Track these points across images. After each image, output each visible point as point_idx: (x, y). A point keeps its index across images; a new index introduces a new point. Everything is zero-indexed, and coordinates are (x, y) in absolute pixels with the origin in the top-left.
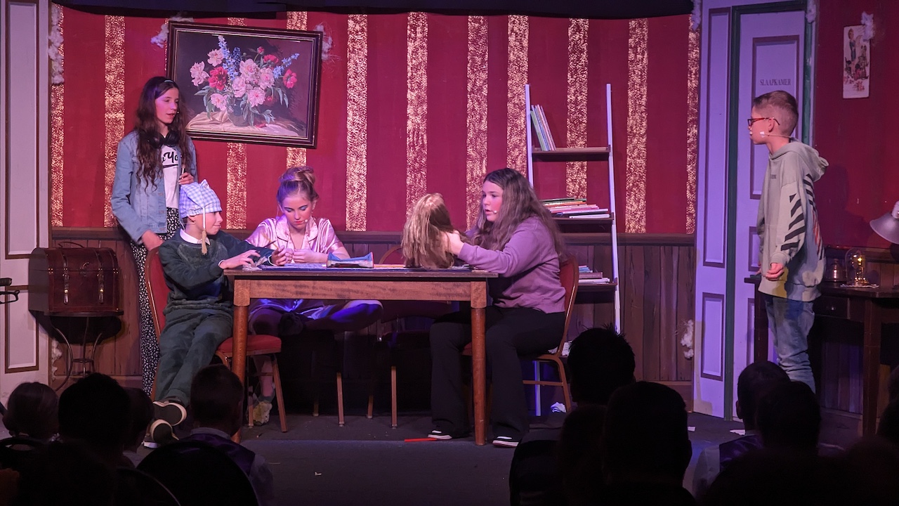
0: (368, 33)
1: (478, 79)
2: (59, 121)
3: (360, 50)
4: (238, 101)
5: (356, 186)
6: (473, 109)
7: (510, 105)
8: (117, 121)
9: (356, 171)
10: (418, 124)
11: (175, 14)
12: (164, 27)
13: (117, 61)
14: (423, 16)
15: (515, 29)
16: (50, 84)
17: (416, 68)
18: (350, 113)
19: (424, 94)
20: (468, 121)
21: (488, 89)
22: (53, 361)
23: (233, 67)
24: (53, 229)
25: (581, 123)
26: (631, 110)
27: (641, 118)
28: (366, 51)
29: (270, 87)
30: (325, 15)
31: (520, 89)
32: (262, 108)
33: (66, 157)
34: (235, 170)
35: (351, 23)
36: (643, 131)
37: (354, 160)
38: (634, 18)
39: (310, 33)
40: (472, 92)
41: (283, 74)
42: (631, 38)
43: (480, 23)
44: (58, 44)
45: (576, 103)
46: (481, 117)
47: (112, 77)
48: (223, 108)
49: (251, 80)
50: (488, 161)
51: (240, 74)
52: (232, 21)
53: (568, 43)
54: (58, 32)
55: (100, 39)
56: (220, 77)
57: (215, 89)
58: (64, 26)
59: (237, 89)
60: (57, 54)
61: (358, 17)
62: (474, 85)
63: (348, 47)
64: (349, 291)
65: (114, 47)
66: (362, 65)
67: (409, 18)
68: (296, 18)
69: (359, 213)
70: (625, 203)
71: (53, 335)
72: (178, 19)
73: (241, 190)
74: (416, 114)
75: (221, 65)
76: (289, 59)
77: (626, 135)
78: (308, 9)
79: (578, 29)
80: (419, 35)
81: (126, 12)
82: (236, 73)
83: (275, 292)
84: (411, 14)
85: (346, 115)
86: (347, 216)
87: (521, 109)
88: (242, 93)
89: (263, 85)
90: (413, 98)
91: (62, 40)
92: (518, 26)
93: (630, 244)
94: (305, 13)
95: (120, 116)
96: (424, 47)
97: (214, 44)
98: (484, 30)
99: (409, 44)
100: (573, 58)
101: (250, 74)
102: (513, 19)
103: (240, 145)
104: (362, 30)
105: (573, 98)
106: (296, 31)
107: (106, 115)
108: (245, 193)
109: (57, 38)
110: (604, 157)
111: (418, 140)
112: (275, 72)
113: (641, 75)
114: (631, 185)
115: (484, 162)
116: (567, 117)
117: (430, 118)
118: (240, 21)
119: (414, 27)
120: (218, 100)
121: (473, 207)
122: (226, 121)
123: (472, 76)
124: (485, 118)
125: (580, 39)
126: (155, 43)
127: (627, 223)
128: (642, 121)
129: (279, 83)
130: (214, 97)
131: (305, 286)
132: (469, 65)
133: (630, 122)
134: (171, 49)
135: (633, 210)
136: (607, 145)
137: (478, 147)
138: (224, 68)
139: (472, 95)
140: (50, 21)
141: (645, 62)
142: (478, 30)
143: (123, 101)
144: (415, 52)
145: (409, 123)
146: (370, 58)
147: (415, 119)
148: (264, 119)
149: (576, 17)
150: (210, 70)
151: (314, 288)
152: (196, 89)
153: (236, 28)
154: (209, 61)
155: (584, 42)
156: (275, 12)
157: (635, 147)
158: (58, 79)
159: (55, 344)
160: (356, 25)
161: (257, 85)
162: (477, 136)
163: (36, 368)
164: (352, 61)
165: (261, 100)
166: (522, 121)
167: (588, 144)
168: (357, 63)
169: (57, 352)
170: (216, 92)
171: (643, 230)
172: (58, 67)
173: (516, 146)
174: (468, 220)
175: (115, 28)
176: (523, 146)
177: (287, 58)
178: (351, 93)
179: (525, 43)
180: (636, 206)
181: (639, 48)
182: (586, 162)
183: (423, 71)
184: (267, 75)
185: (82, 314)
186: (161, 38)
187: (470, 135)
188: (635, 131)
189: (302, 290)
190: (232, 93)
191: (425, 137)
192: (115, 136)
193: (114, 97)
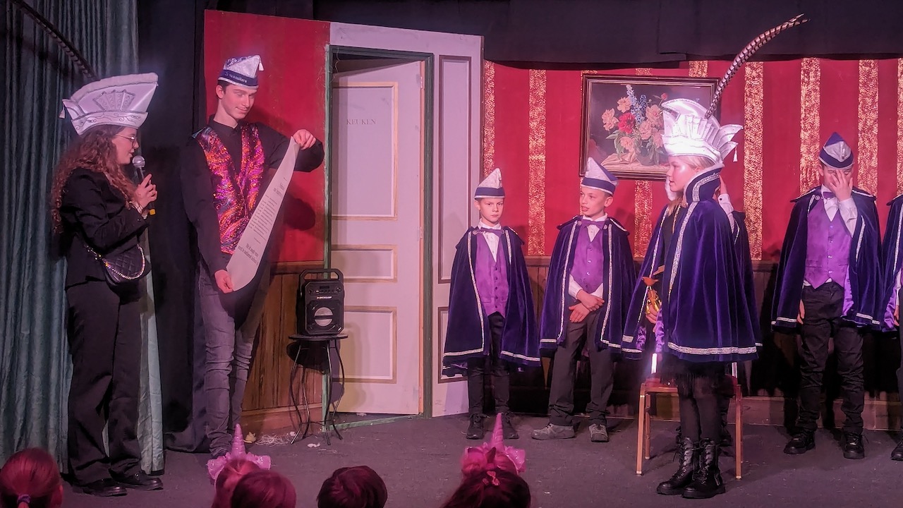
0: (764, 78)
1: (869, 119)
3: (756, 94)
4: (645, 143)
5: (752, 218)
6: (864, 147)
7: (900, 143)
8: (539, 162)
9: (752, 205)
10: (811, 162)
13: (540, 109)
14: (816, 61)
17: (808, 110)
18: (747, 152)
19: (816, 134)
20: (859, 158)
21: (879, 128)
23: (641, 112)
28: (762, 95)
30: (724, 63)
34: (642, 205)
35: (748, 70)
37: (751, 195)
39: (710, 81)
40: (863, 131)
43: (871, 66)
46: (872, 154)
47: (535, 124)
48: (632, 150)
49: (656, 123)
51: (646, 119)
52: (639, 71)
55: (525, 90)
56: (629, 122)
57: (625, 133)
58: (496, 80)
59: (644, 132)
61: (755, 64)
62: (865, 124)
63: (745, 91)
65: (537, 97)
66: (758, 109)
67: (802, 64)
68: (697, 67)
69: (756, 243)
73: (648, 223)
74: (809, 152)
75: (629, 111)
78: (708, 59)
80: (812, 79)
81: (549, 66)
82: (643, 118)
84: (805, 59)
85: (744, 154)
88: (648, 136)
90: (806, 137)
94: (706, 62)
95: (542, 157)
96: (817, 90)
97: (622, 92)
98: (874, 73)
99: (803, 87)
101: (656, 118)
102: (902, 62)
103: (647, 182)
104: (759, 76)
106: (697, 78)
107: (530, 157)
111: (811, 176)
118: (647, 71)
119: (807, 72)
120: (627, 142)
122: (635, 161)
123: (863, 117)
124: (875, 155)
130: (623, 140)
132: (860, 106)
134: (585, 98)
137: (868, 182)
138: (632, 114)
139: (863, 134)
140: (482, 75)
143: (544, 145)
144: (808, 95)
145: (803, 160)
146: (766, 102)
147: (808, 157)
150: (619, 116)
152: (607, 133)
153: (644, 78)
154: (619, 108)
156: (678, 62)
160: (753, 72)
162: (868, 172)
164: (749, 104)
168: (754, 107)
170: (625, 136)
175: (538, 80)
178: (748, 133)
183: (816, 112)
187: (862, 171)
190: (639, 136)
192: (538, 175)
193: (537, 141)
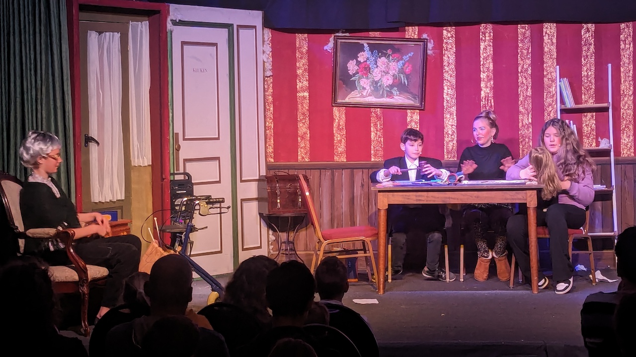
0: (455, 38)
1: (525, 64)
2: (270, 98)
3: (451, 48)
4: (376, 83)
5: (450, 132)
6: (523, 83)
7: (545, 80)
8: (304, 98)
9: (450, 123)
10: (488, 93)
11: (338, 32)
12: (332, 39)
13: (304, 61)
14: (490, 26)
15: (548, 32)
16: (265, 77)
17: (486, 59)
18: (446, 88)
19: (491, 75)
20: (519, 90)
21: (531, 70)
22: (270, 243)
23: (374, 62)
24: (268, 163)
25: (591, 89)
26: (622, 80)
27: (630, 84)
28: (455, 49)
29: (396, 73)
30: (429, 28)
31: (552, 69)
32: (391, 86)
33: (275, 120)
34: (376, 125)
35: (445, 32)
36: (631, 93)
37: (448, 116)
38: (623, 22)
39: (420, 40)
40: (522, 72)
41: (403, 66)
42: (622, 34)
43: (525, 29)
44: (268, 53)
45: (587, 76)
46: (527, 87)
47: (301, 71)
48: (368, 88)
49: (384, 70)
50: (532, 115)
51: (377, 66)
52: (372, 34)
53: (581, 39)
54: (268, 45)
55: (293, 48)
56: (365, 68)
57: (363, 76)
58: (273, 41)
59: (376, 75)
60: (268, 58)
61: (449, 28)
62: (523, 67)
63: (443, 47)
64: (449, 198)
65: (302, 53)
66: (452, 58)
67: (481, 28)
68: (411, 31)
69: (452, 149)
70: (621, 138)
71: (270, 227)
72: (340, 34)
73: (379, 137)
74: (486, 87)
75: (366, 61)
76: (408, 56)
77: (620, 95)
78: (418, 25)
79: (588, 30)
80: (487, 38)
81: (309, 31)
82: (375, 66)
83: (403, 200)
84: (482, 25)
85: (443, 89)
86: (445, 151)
87: (553, 81)
88: (379, 78)
89: (391, 73)
90: (485, 77)
91: (271, 50)
92: (550, 30)
93: (623, 164)
94: (417, 28)
95: (306, 94)
96: (490, 45)
97: (361, 48)
98: (528, 33)
99: (481, 44)
100: (585, 48)
101: (383, 66)
102: (546, 26)
103: (379, 109)
104: (452, 37)
105: (586, 73)
106: (411, 39)
107: (298, 94)
108: (382, 139)
109: (268, 48)
110: (606, 109)
111: (488, 103)
112: (398, 64)
113: (629, 58)
114: (624, 126)
115: (530, 115)
116: (582, 85)
117: (496, 89)
118: (377, 34)
119: (484, 33)
120: (365, 83)
121: (524, 143)
122: (370, 95)
123: (522, 62)
124: (530, 88)
125: (589, 37)
126: (327, 50)
127: (622, 150)
128: (630, 86)
129: (402, 71)
130: (362, 81)
131: (422, 196)
132: (519, 55)
133: (623, 87)
134: (336, 53)
135: (626, 142)
136: (608, 102)
137: (526, 106)
138: (368, 63)
139: (522, 74)
140: (263, 38)
141: (631, 49)
142: (524, 34)
143: (308, 85)
144: (485, 49)
145: (482, 92)
146: (458, 54)
147: (486, 90)
148: (392, 93)
149: (587, 23)
150: (359, 64)
151: (427, 197)
152: (351, 77)
153: (374, 39)
154: (359, 59)
155: (592, 39)
156: (398, 28)
157: (626, 103)
158: (269, 73)
159: (271, 232)
160: (448, 34)
161: (387, 73)
162: (525, 99)
163: (260, 247)
164: (446, 56)
165: (390, 82)
166: (553, 89)
167: (596, 102)
168: (449, 57)
169: (272, 238)
170: (363, 78)
171: (633, 154)
172: (269, 66)
173: (550, 105)
174: (521, 152)
175: (302, 41)
176: (555, 105)
177: (406, 56)
178: (446, 76)
179: (555, 41)
180: (628, 140)
181: (627, 41)
182: (595, 113)
183: (490, 60)
184: (394, 66)
185: (287, 215)
186: (329, 47)
187: (521, 98)
188: (625, 93)
189: (420, 198)
190: (373, 78)
191: (492, 101)
192: (304, 107)
193: (302, 83)
